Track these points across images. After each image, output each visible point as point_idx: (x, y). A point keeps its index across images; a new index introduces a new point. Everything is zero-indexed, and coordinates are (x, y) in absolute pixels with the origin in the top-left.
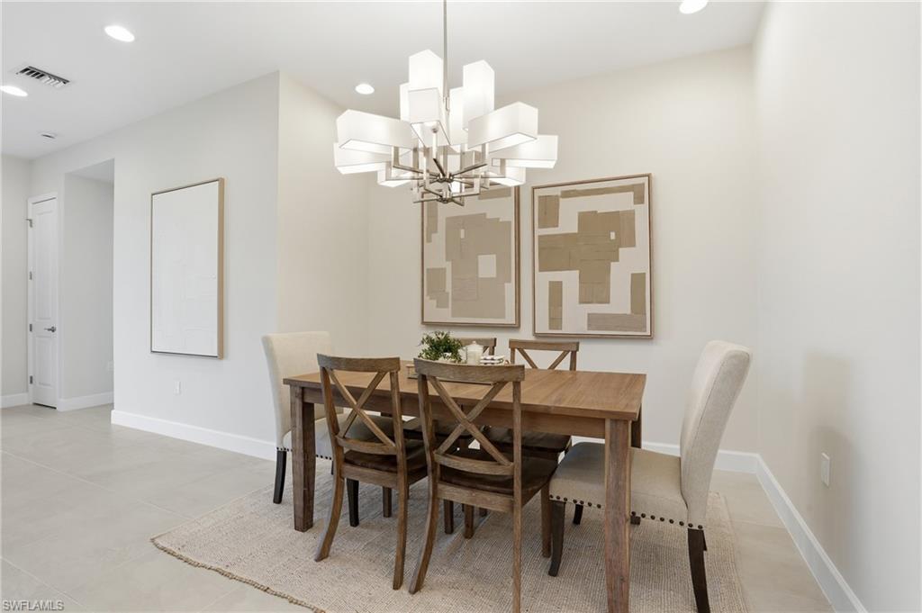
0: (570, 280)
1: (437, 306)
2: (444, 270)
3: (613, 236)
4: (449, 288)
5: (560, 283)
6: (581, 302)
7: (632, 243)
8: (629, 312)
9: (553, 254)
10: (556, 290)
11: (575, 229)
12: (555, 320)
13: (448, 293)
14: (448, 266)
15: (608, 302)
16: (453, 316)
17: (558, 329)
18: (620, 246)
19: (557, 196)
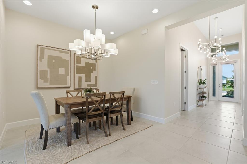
0: (83, 76)
1: (44, 82)
2: (47, 71)
3: (92, 68)
4: (49, 76)
5: (81, 77)
6: (85, 81)
7: (95, 70)
8: (94, 83)
9: (80, 70)
10: (80, 78)
11: (84, 65)
12: (80, 85)
13: (48, 78)
14: (48, 70)
15: (91, 81)
16: (50, 85)
17: (80, 87)
18: (93, 70)
19: (80, 57)
